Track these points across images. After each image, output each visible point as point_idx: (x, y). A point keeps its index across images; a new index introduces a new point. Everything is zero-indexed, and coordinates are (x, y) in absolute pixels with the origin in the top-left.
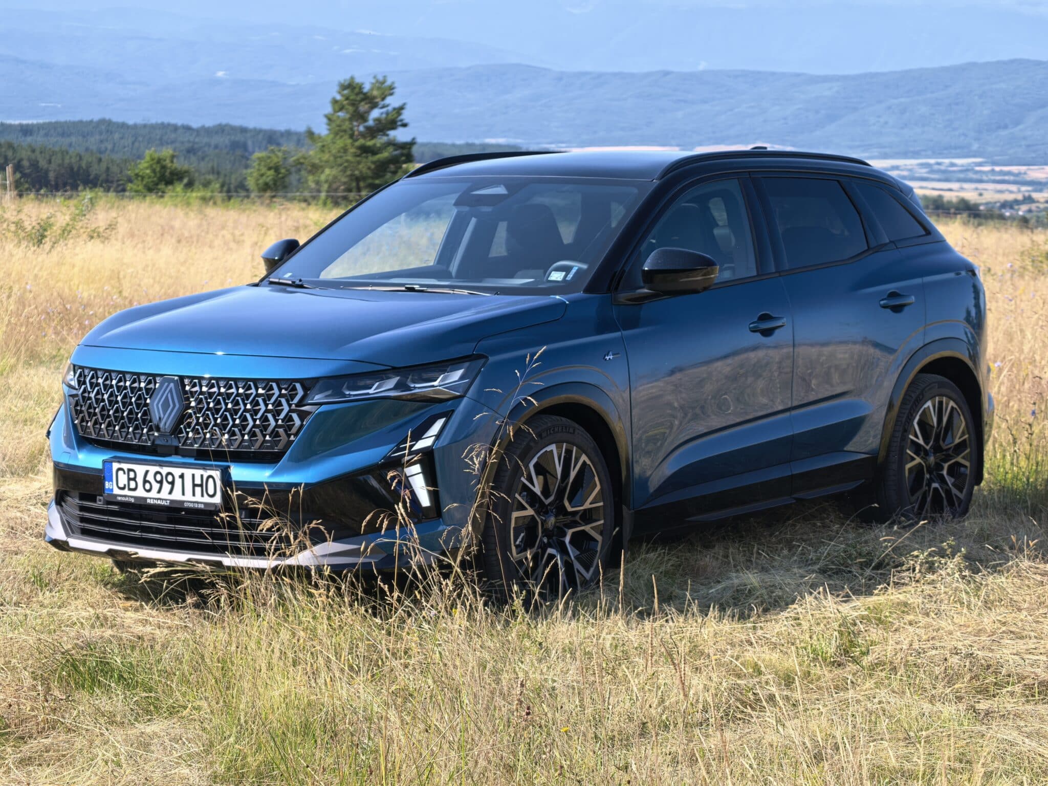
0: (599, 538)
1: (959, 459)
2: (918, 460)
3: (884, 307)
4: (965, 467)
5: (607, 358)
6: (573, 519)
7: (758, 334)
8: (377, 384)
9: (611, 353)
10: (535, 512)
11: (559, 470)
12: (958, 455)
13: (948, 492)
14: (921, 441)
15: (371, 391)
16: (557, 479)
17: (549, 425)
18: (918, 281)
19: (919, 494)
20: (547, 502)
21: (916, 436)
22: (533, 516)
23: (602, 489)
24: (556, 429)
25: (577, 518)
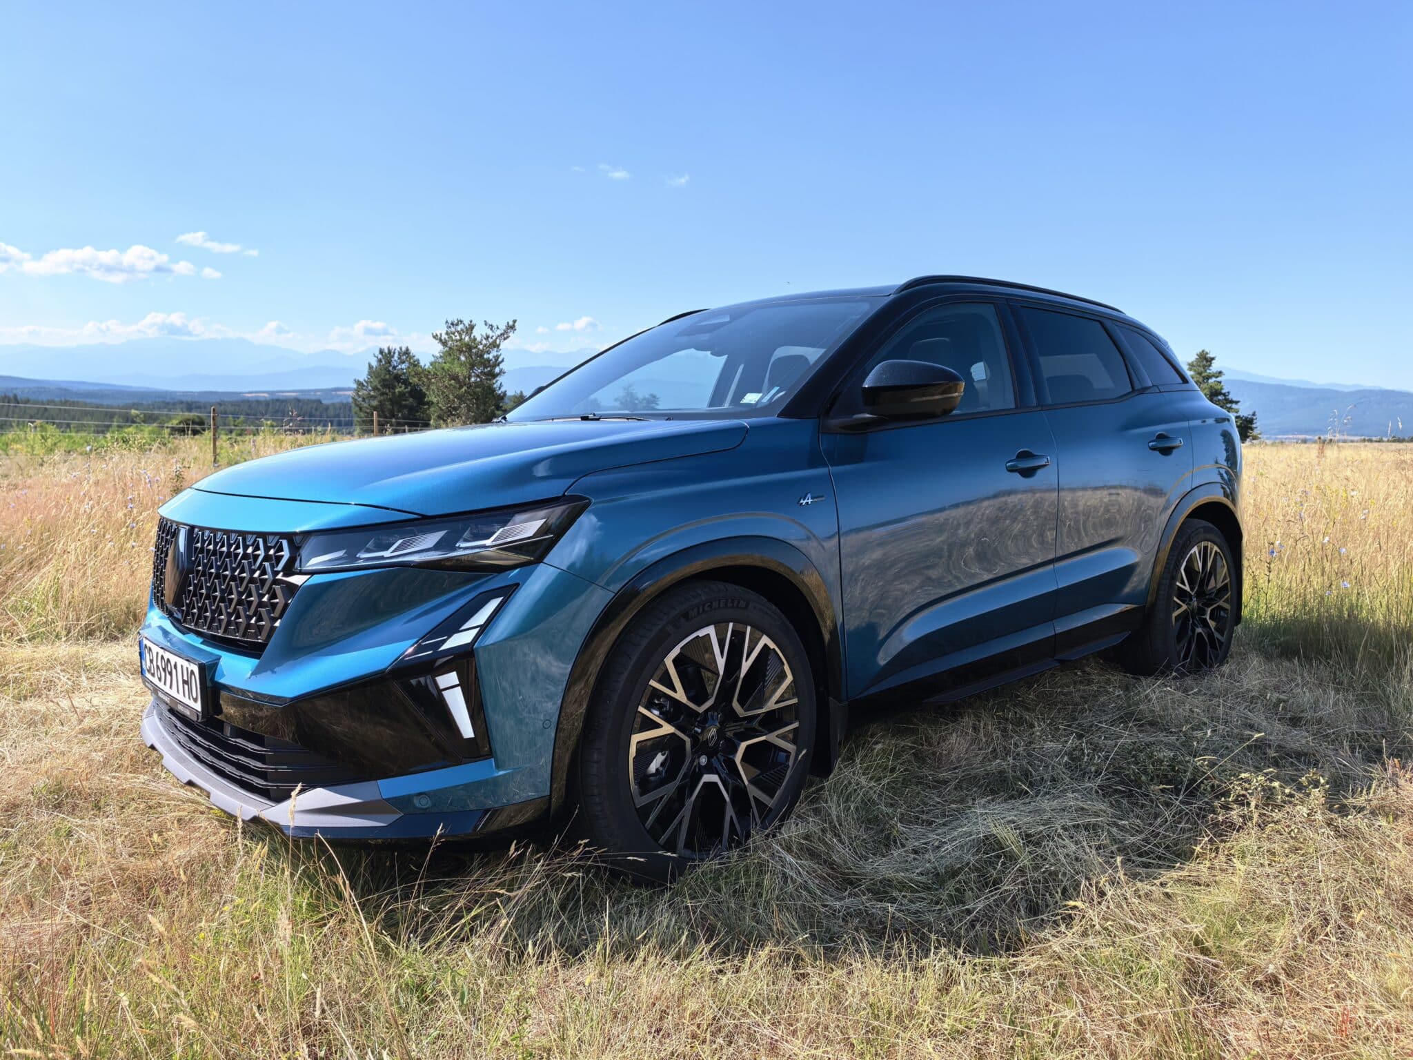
0: (790, 747)
1: (1221, 603)
2: (1184, 607)
3: (1153, 449)
4: (1225, 610)
5: (804, 502)
6: (749, 726)
7: (1017, 475)
8: (400, 541)
9: (809, 495)
10: (678, 727)
11: (721, 662)
12: (1220, 599)
13: (1211, 635)
14: (1187, 588)
15: (387, 554)
16: (718, 674)
17: (703, 598)
18: (1185, 424)
19: (1185, 642)
20: (701, 709)
21: (1183, 583)
22: (673, 735)
23: (794, 681)
24: (715, 604)
25: (755, 724)
